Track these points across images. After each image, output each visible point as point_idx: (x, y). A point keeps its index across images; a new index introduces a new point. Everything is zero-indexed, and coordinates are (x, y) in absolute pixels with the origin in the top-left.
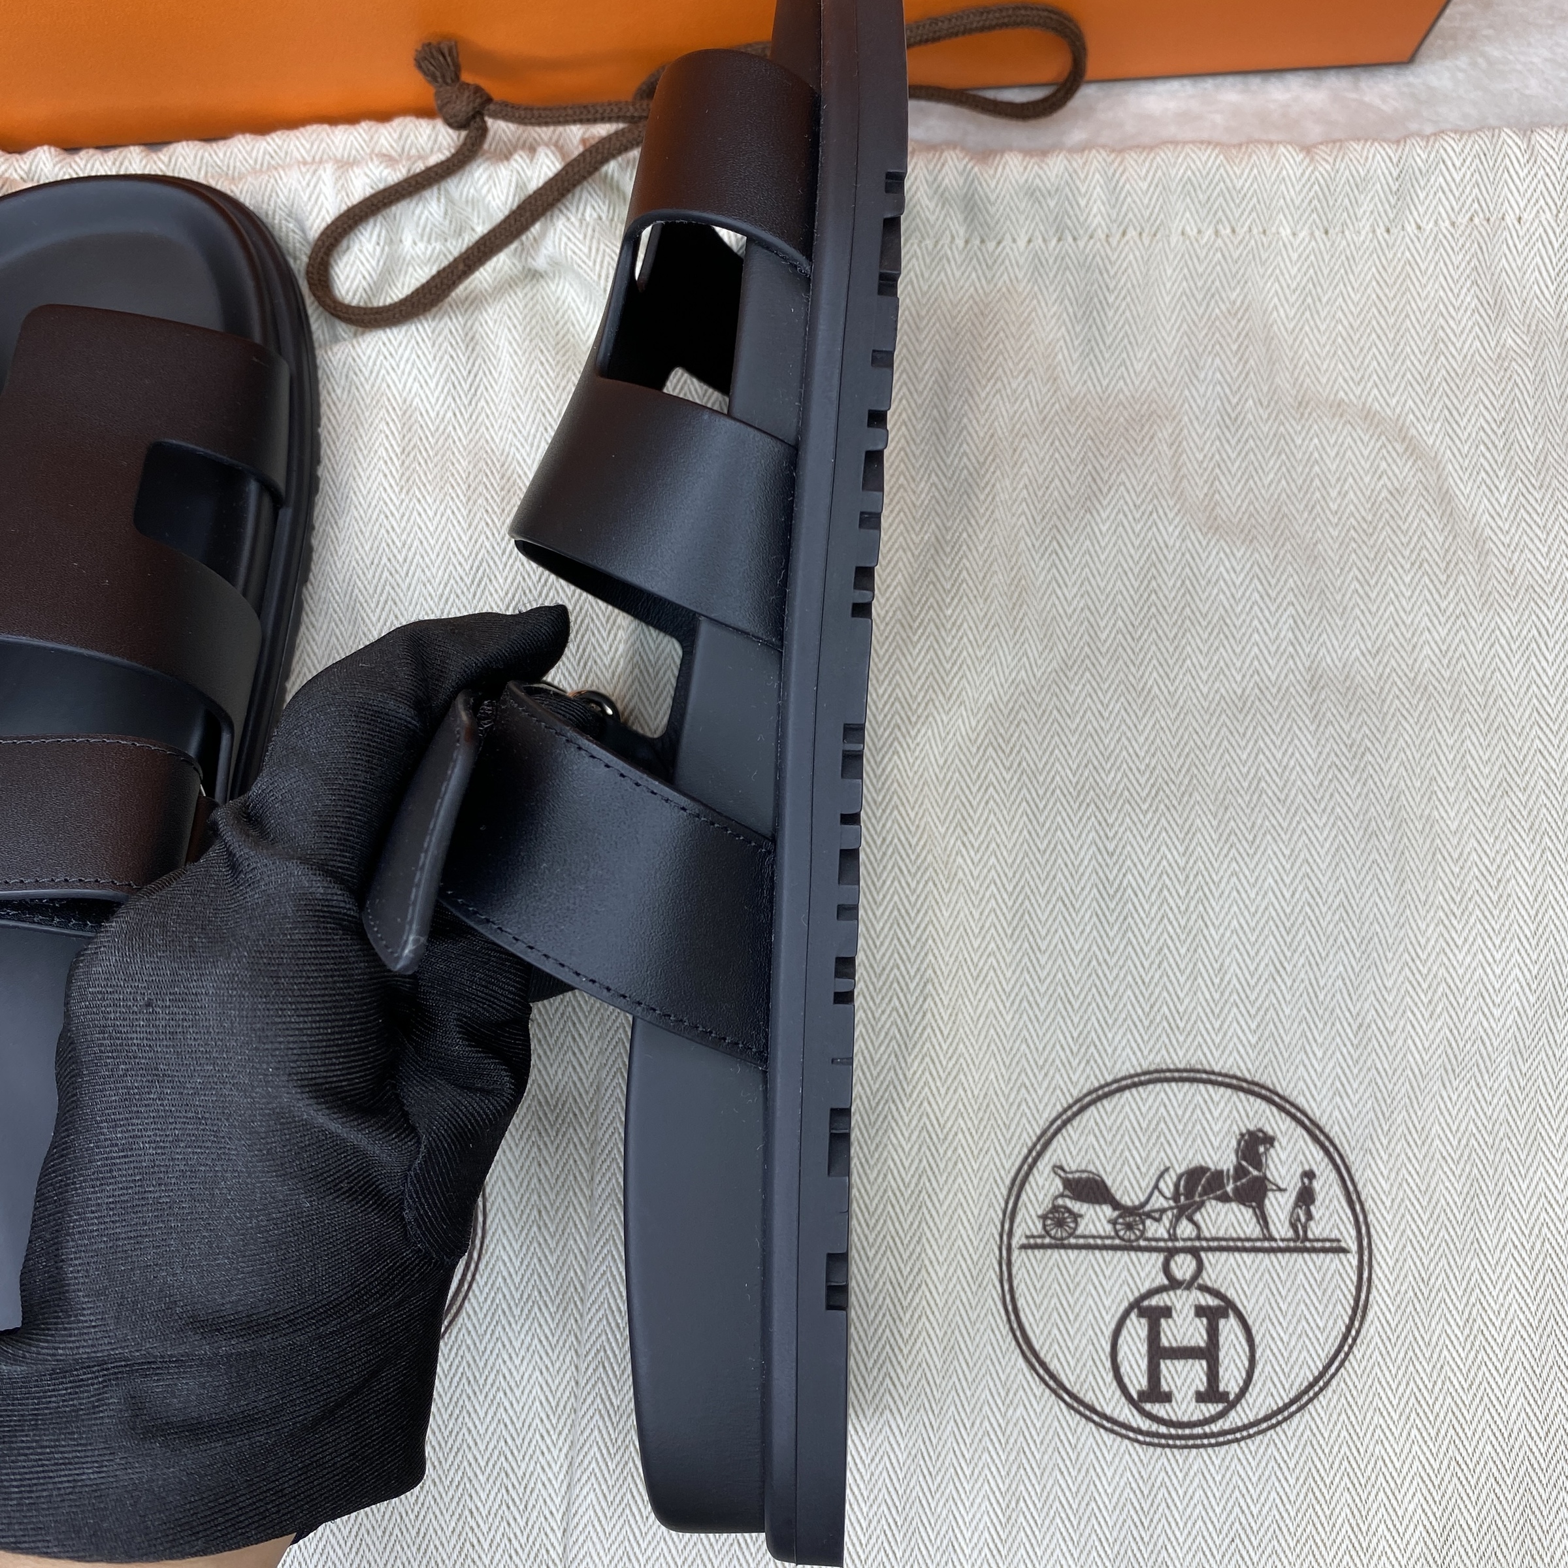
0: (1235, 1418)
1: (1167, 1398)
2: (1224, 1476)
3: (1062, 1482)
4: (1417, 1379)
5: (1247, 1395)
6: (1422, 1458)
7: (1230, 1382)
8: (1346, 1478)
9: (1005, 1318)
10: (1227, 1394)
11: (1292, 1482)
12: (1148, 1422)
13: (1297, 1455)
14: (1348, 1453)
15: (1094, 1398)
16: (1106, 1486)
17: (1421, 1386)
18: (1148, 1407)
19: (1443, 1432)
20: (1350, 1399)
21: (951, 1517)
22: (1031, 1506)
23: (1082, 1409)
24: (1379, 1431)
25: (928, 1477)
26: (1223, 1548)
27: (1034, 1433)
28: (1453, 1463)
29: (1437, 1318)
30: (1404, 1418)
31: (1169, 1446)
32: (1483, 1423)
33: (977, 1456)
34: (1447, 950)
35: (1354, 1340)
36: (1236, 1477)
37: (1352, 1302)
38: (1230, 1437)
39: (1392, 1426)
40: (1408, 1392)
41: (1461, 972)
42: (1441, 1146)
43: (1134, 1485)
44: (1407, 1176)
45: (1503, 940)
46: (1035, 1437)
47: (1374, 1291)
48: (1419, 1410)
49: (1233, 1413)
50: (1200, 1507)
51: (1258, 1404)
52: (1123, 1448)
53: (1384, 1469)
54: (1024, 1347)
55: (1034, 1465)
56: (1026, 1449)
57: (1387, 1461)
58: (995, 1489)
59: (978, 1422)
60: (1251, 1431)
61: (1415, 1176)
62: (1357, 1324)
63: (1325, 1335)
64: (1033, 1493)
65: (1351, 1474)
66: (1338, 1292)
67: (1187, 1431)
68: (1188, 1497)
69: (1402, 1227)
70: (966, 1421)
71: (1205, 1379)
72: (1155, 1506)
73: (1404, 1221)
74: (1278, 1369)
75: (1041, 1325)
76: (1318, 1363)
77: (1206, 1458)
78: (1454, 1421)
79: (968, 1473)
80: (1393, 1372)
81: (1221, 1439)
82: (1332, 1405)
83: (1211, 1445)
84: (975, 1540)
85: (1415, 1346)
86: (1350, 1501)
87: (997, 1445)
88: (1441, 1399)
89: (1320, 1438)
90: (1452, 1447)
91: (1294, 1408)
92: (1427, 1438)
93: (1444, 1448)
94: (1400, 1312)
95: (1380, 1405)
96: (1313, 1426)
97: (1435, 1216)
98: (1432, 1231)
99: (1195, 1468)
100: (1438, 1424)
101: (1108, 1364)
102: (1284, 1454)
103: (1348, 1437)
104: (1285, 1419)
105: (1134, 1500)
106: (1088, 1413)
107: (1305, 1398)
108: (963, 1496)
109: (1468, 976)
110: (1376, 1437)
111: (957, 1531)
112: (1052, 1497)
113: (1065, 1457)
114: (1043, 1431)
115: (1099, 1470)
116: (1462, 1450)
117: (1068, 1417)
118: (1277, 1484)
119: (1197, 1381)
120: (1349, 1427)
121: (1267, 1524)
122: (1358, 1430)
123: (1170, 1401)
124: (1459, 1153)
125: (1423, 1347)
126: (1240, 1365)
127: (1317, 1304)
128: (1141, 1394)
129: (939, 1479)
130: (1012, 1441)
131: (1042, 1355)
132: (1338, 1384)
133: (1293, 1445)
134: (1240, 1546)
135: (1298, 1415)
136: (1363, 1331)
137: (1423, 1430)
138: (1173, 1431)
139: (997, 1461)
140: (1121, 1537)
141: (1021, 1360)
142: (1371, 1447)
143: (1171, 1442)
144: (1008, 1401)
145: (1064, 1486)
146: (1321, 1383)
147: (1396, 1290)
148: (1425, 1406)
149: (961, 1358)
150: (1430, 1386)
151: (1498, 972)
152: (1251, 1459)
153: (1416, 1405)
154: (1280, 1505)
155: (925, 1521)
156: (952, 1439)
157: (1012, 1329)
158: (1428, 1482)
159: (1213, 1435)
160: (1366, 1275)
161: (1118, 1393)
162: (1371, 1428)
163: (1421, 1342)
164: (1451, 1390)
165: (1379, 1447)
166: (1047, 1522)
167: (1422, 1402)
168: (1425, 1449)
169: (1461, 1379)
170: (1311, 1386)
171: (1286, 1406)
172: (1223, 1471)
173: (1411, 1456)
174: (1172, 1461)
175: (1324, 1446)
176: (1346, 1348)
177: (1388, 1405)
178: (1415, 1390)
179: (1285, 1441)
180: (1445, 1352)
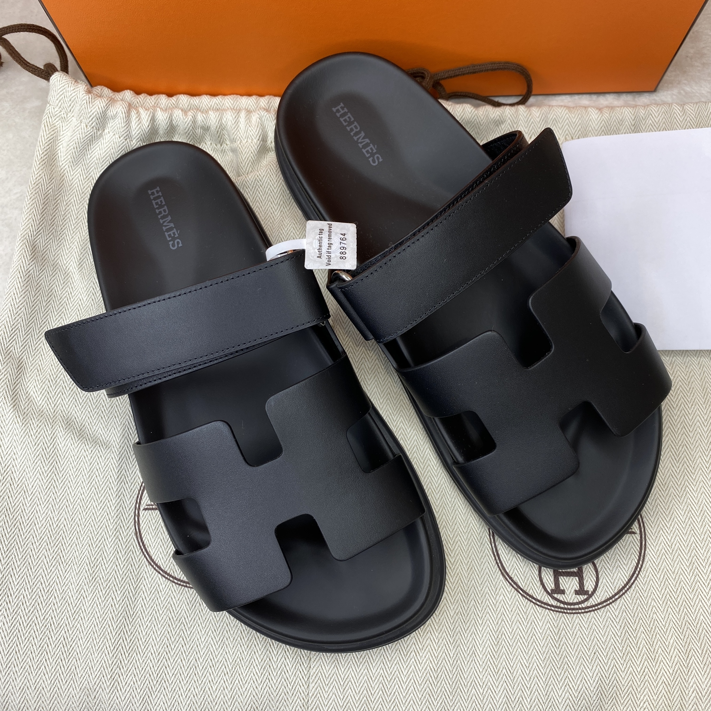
0: (592, 602)
1: (563, 592)
2: (589, 626)
3: (520, 627)
4: (670, 587)
5: (596, 592)
6: (674, 620)
7: (589, 586)
8: (642, 628)
9: (494, 558)
10: (588, 591)
11: (618, 628)
12: (556, 602)
13: (620, 616)
14: (642, 617)
15: (533, 593)
16: (540, 630)
17: (671, 590)
18: (555, 596)
19: (682, 610)
20: (641, 594)
21: (474, 641)
22: (507, 637)
23: (528, 597)
24: (654, 608)
25: (463, 623)
26: (591, 657)
27: (508, 607)
28: (687, 623)
29: (677, 562)
30: (665, 603)
31: (565, 613)
32: (699, 606)
33: (484, 615)
34: (670, 409)
35: (640, 569)
36: (594, 626)
37: (638, 554)
38: (591, 609)
39: (660, 606)
40: (666, 592)
41: (676, 418)
42: (673, 491)
43: (551, 629)
44: (659, 503)
45: (692, 405)
46: (509, 608)
47: (647, 550)
48: (671, 600)
49: (591, 599)
50: (580, 639)
51: (601, 596)
52: (546, 613)
53: (658, 625)
54: (503, 571)
55: (508, 620)
56: (505, 613)
57: (659, 622)
58: (492, 630)
59: (484, 601)
60: (599, 607)
61: (663, 503)
62: (641, 563)
63: (628, 567)
64: (508, 632)
65: (644, 626)
66: (632, 550)
67: (572, 607)
68: (574, 635)
69: (658, 523)
70: (479, 601)
71: (578, 585)
72: (561, 638)
73: (659, 521)
74: (609, 581)
75: (509, 562)
76: (626, 578)
77: (581, 618)
78: (686, 605)
79: (480, 623)
80: (659, 584)
81: (587, 610)
82: (633, 596)
83: (583, 613)
84: (484, 651)
85: (668, 573)
86: (645, 637)
87: (492, 611)
88: (680, 596)
89: (629, 609)
90: (686, 616)
91: (617, 597)
92: (675, 612)
93: (683, 616)
94: (659, 558)
95: (654, 598)
96: (626, 605)
97: (672, 519)
98: (671, 525)
99: (576, 622)
100: (679, 606)
101: (538, 579)
102: (614, 616)
103: (641, 610)
104: (613, 602)
105: (551, 635)
106: (530, 599)
107: (621, 593)
108: (479, 632)
109: (679, 420)
110: (653, 611)
111: (476, 647)
112: (516, 634)
113: (522, 617)
114: (512, 606)
115: (536, 623)
116: (690, 618)
117: (523, 601)
118: (612, 629)
119: (575, 586)
120: (641, 606)
121: (609, 646)
122: (645, 607)
123: (564, 594)
124: (681, 494)
125: (671, 574)
126: (592, 580)
127: (623, 555)
128: (552, 590)
129: (468, 624)
130: (499, 610)
131: (510, 574)
132: (635, 587)
133: (617, 613)
134: (599, 656)
135: (619, 600)
136: (644, 565)
137: (673, 609)
138: (566, 606)
139: (493, 618)
140: (547, 651)
141: (501, 576)
142: (651, 615)
143: (565, 611)
144: (497, 593)
145: (521, 629)
146: (628, 587)
147: (657, 549)
148: (673, 599)
149: (475, 573)
150: (675, 590)
151: (690, 418)
152: (600, 618)
153: (670, 598)
154: (614, 638)
155: (463, 642)
156: (473, 608)
157: (497, 562)
158: (677, 631)
159: (583, 608)
160: (644, 543)
161: (543, 590)
162: (651, 607)
163: (670, 572)
164: (685, 592)
165: (655, 615)
166: (514, 644)
167: (672, 597)
168: (675, 617)
169: (689, 588)
170: (623, 588)
171: (613, 596)
172: (588, 623)
173: (669, 620)
174: (567, 619)
175: (631, 613)
176: (637, 572)
177: (658, 598)
178: (669, 592)
179: (614, 611)
180: (681, 576)
